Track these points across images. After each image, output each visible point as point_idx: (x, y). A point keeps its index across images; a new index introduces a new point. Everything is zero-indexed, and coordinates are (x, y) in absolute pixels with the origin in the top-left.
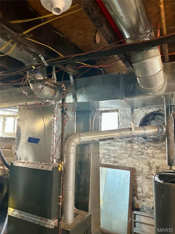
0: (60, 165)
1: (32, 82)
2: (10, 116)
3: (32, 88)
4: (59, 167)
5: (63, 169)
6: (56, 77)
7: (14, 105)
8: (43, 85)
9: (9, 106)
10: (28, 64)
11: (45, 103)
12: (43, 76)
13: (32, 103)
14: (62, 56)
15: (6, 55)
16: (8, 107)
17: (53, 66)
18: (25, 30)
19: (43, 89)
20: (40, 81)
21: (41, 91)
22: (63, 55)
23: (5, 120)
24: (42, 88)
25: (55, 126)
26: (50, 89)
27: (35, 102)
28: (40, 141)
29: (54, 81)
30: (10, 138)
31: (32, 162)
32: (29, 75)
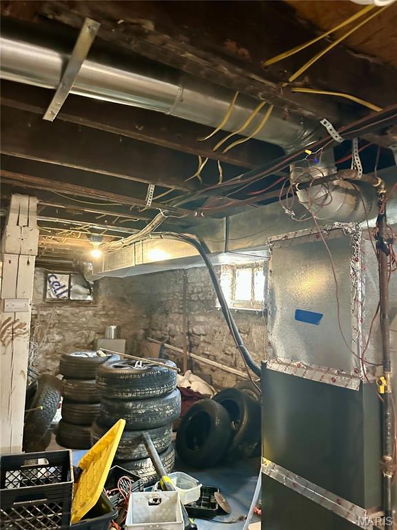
0: (382, 378)
1: (303, 186)
2: (244, 267)
3: (301, 199)
4: (381, 385)
5: (389, 390)
6: (360, 164)
7: (260, 242)
8: (328, 189)
9: (249, 244)
10: (292, 148)
11: (331, 230)
12: (328, 168)
13: (300, 233)
14: (378, 110)
15: (251, 139)
16: (249, 247)
17: (354, 140)
18: (293, 73)
19: (329, 197)
20: (322, 181)
21: (323, 202)
22: (381, 108)
23: (234, 275)
24: (326, 196)
25: (359, 285)
26: (344, 195)
27: (307, 231)
28: (323, 318)
29: (356, 175)
30: (247, 311)
31: (308, 365)
32: (296, 171)
